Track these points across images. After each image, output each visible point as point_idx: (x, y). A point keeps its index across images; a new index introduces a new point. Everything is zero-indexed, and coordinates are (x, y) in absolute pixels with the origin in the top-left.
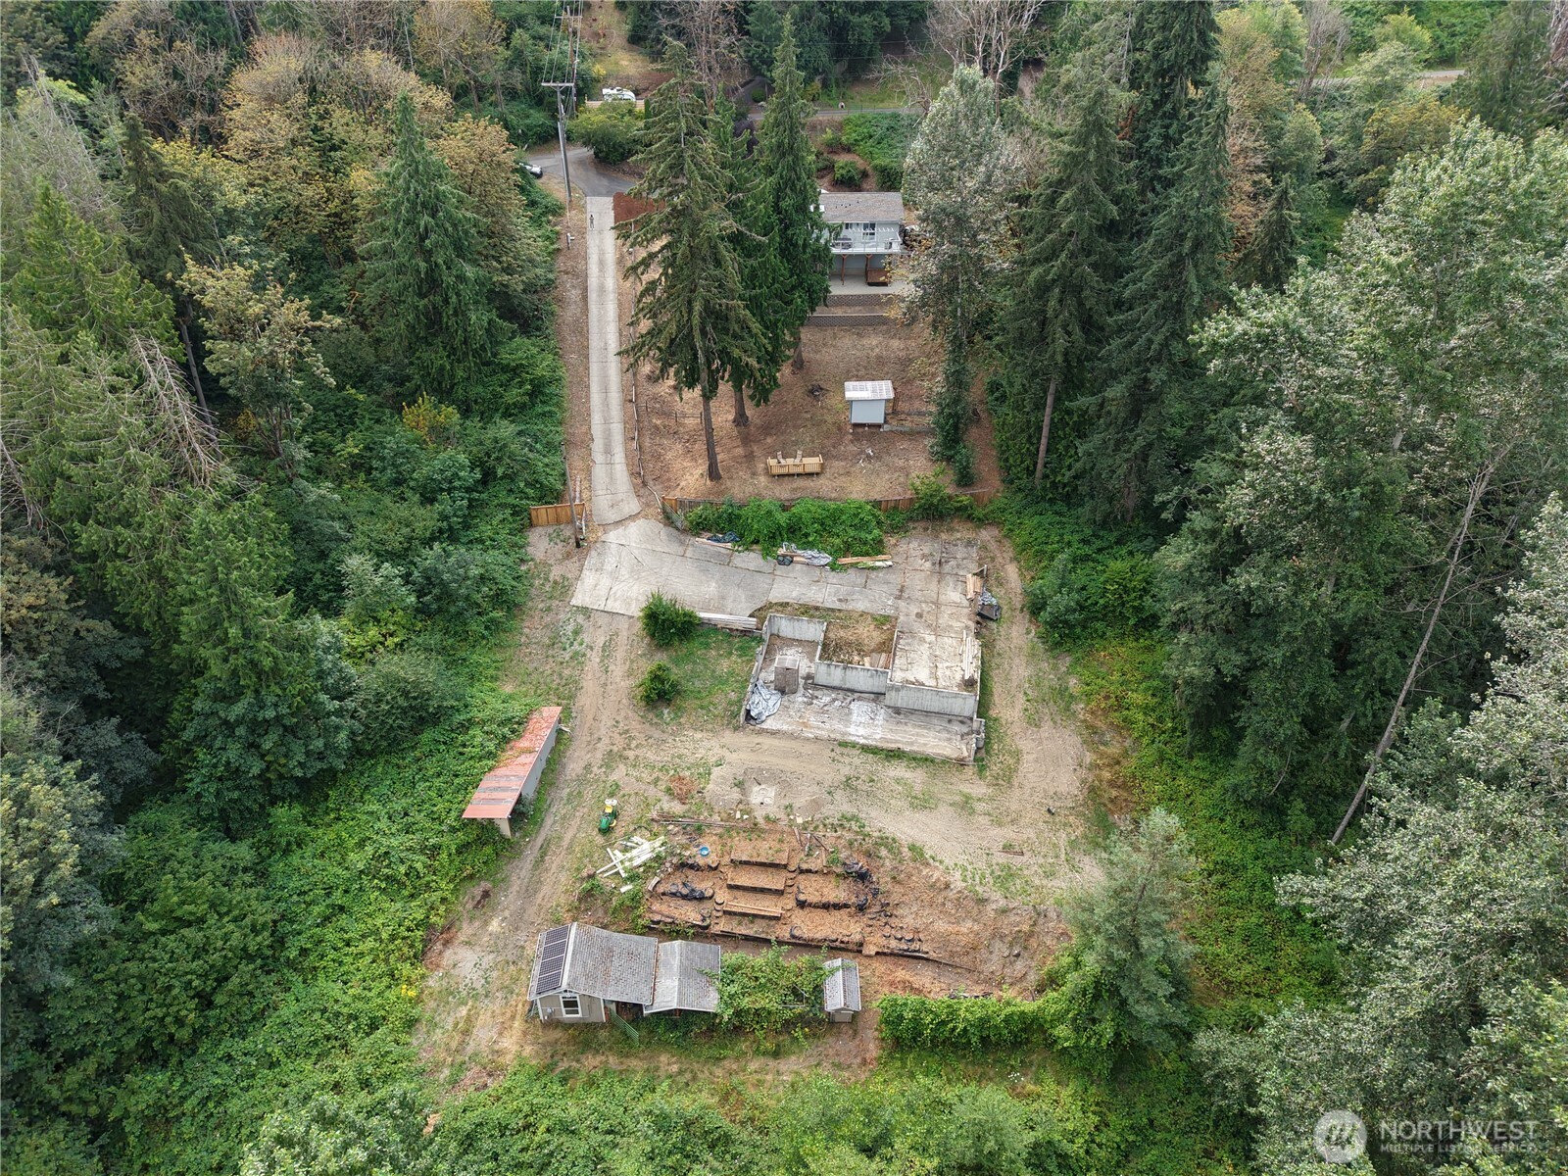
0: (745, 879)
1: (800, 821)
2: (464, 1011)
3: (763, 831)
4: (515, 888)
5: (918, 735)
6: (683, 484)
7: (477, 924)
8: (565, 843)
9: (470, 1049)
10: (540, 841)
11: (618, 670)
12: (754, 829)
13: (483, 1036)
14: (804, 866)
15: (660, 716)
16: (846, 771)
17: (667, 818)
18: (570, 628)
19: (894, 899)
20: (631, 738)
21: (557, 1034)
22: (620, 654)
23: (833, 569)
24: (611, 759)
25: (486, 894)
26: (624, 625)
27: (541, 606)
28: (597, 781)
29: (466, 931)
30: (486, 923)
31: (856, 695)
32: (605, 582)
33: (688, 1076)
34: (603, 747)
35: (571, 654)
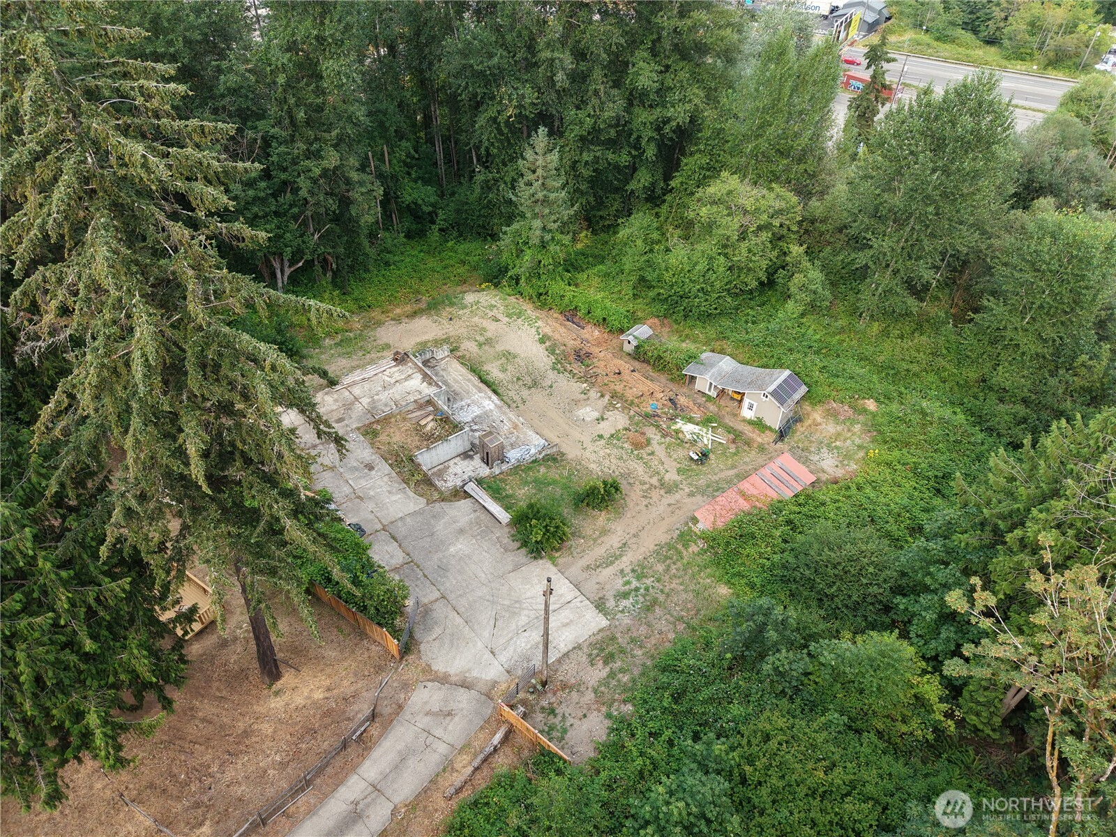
1: (585, 385)
6: (318, 696)
11: (614, 541)
17: (664, 433)
20: (644, 491)
22: (599, 551)
23: (333, 497)
24: (670, 489)
26: (574, 572)
28: (691, 485)
34: (671, 499)
35: (645, 580)
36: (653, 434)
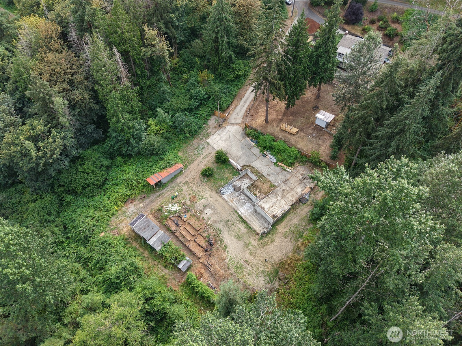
0: (188, 228)
1: (209, 223)
2: (124, 218)
3: (200, 220)
4: (150, 200)
5: (254, 220)
7: (139, 202)
8: (164, 196)
9: (119, 226)
10: (161, 192)
11: (204, 163)
12: (198, 218)
13: (123, 225)
14: (201, 234)
15: (204, 179)
16: (230, 218)
17: (185, 204)
18: (202, 146)
19: (214, 254)
20: (194, 181)
21: (133, 234)
22: (207, 159)
23: (274, 165)
24: (187, 183)
25: (144, 197)
27: (201, 137)
28: (180, 186)
29: (136, 202)
30: (140, 203)
31: (251, 201)
32: (218, 139)
33: (147, 259)
34: (187, 179)
36: (188, 203)
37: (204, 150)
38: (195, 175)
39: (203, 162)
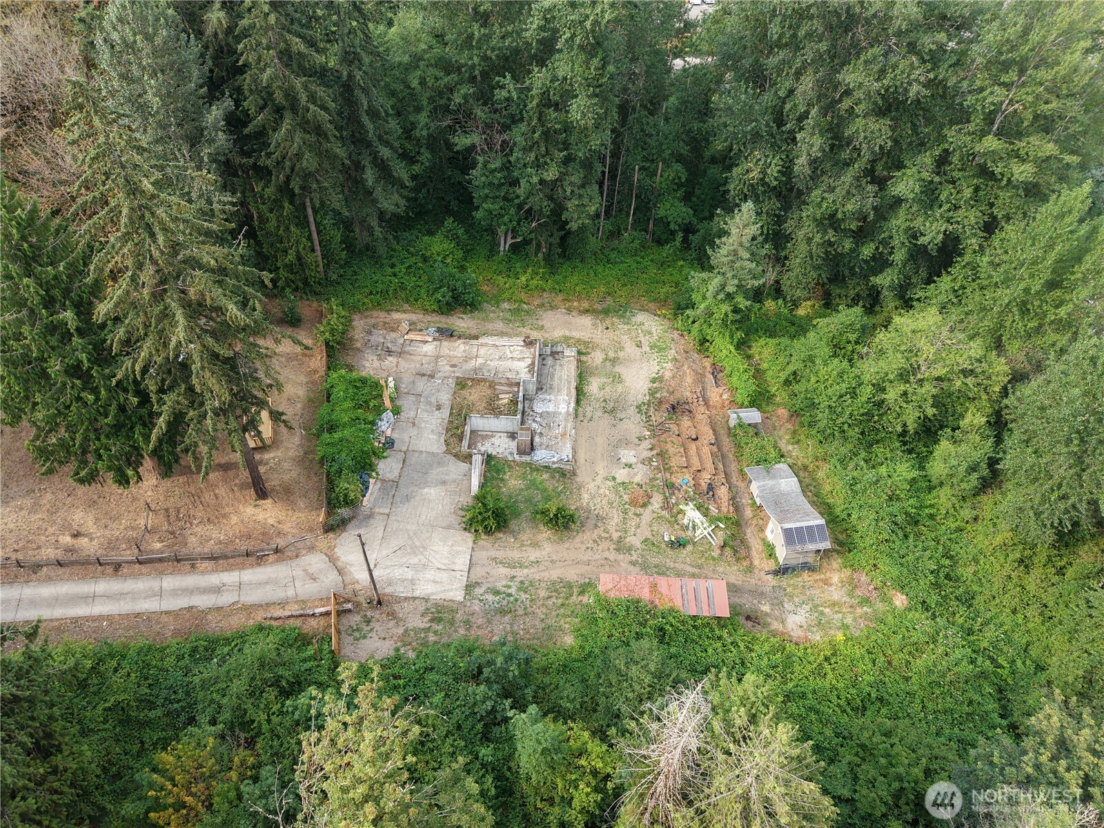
1: (648, 433)
2: (827, 610)
3: (661, 452)
4: (737, 600)
6: (271, 521)
7: (769, 620)
8: (696, 570)
11: (533, 555)
12: (662, 456)
13: (836, 594)
16: (599, 413)
17: (667, 506)
18: (490, 597)
20: (600, 537)
22: (515, 555)
23: (400, 413)
24: (622, 548)
25: (748, 618)
26: (482, 555)
27: (462, 631)
28: (643, 556)
29: (776, 626)
30: (767, 614)
32: (430, 574)
34: (612, 555)
35: (522, 594)
36: (657, 501)
37: (499, 586)
38: (584, 547)
39: (532, 558)
